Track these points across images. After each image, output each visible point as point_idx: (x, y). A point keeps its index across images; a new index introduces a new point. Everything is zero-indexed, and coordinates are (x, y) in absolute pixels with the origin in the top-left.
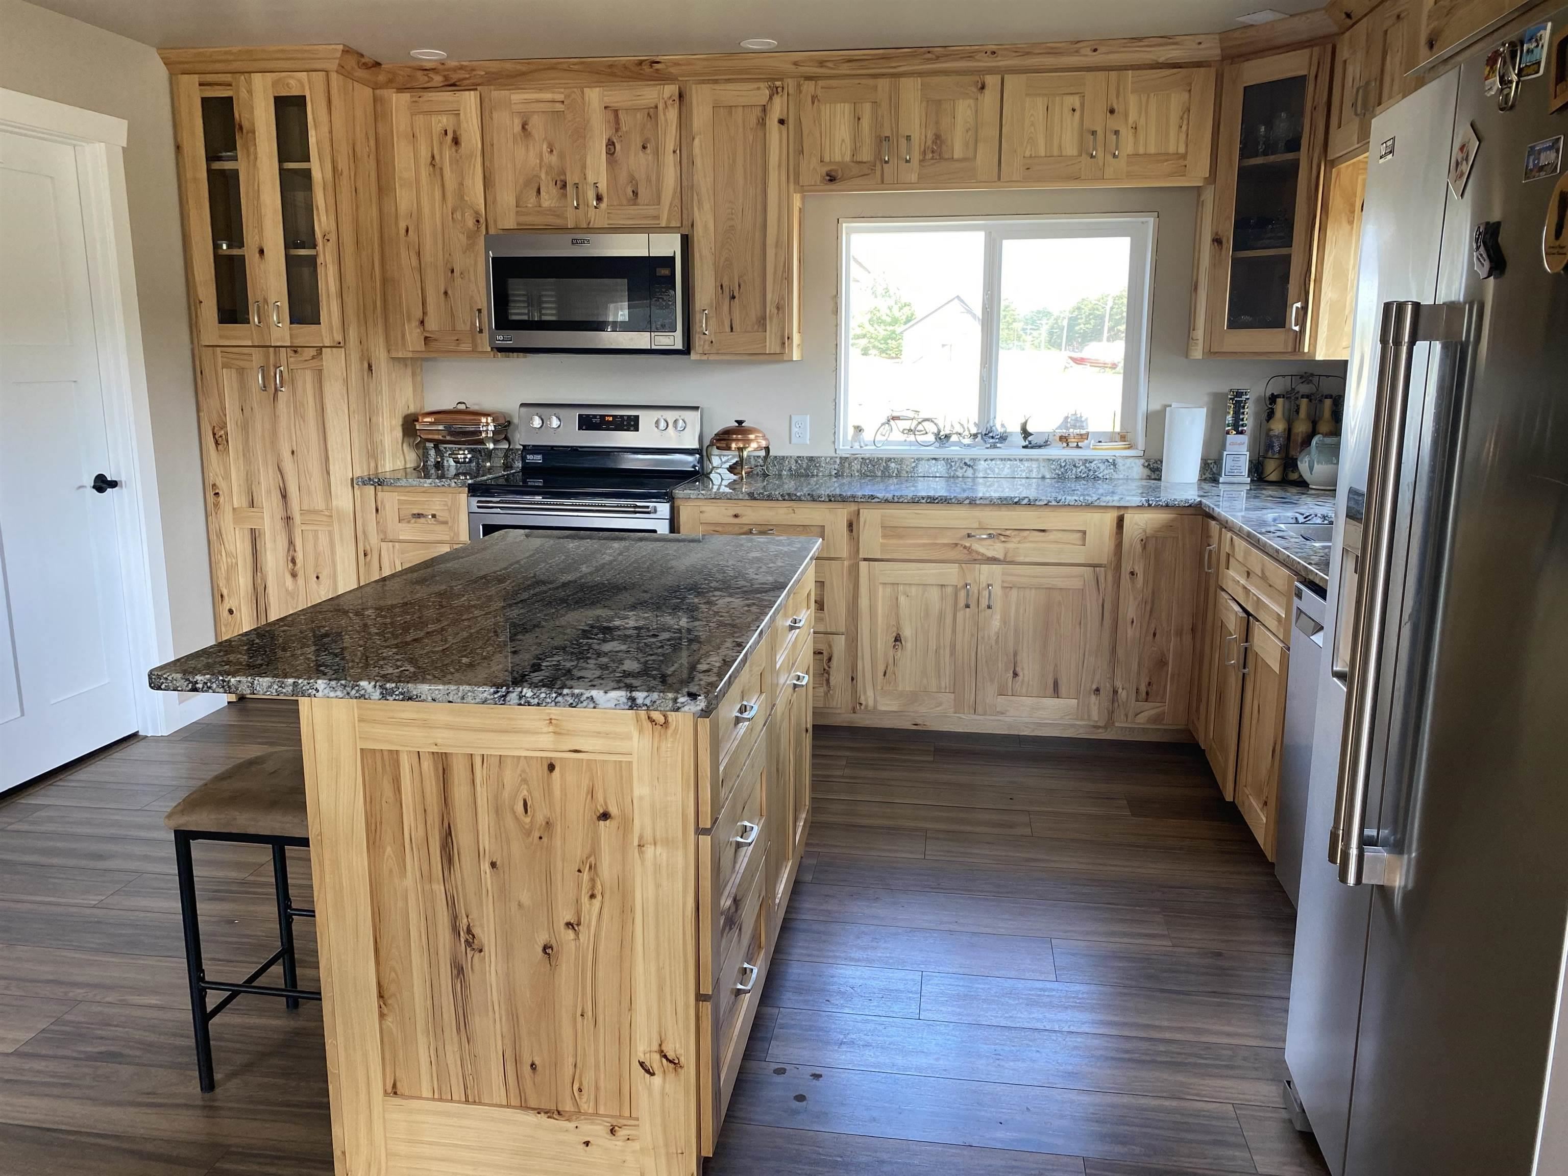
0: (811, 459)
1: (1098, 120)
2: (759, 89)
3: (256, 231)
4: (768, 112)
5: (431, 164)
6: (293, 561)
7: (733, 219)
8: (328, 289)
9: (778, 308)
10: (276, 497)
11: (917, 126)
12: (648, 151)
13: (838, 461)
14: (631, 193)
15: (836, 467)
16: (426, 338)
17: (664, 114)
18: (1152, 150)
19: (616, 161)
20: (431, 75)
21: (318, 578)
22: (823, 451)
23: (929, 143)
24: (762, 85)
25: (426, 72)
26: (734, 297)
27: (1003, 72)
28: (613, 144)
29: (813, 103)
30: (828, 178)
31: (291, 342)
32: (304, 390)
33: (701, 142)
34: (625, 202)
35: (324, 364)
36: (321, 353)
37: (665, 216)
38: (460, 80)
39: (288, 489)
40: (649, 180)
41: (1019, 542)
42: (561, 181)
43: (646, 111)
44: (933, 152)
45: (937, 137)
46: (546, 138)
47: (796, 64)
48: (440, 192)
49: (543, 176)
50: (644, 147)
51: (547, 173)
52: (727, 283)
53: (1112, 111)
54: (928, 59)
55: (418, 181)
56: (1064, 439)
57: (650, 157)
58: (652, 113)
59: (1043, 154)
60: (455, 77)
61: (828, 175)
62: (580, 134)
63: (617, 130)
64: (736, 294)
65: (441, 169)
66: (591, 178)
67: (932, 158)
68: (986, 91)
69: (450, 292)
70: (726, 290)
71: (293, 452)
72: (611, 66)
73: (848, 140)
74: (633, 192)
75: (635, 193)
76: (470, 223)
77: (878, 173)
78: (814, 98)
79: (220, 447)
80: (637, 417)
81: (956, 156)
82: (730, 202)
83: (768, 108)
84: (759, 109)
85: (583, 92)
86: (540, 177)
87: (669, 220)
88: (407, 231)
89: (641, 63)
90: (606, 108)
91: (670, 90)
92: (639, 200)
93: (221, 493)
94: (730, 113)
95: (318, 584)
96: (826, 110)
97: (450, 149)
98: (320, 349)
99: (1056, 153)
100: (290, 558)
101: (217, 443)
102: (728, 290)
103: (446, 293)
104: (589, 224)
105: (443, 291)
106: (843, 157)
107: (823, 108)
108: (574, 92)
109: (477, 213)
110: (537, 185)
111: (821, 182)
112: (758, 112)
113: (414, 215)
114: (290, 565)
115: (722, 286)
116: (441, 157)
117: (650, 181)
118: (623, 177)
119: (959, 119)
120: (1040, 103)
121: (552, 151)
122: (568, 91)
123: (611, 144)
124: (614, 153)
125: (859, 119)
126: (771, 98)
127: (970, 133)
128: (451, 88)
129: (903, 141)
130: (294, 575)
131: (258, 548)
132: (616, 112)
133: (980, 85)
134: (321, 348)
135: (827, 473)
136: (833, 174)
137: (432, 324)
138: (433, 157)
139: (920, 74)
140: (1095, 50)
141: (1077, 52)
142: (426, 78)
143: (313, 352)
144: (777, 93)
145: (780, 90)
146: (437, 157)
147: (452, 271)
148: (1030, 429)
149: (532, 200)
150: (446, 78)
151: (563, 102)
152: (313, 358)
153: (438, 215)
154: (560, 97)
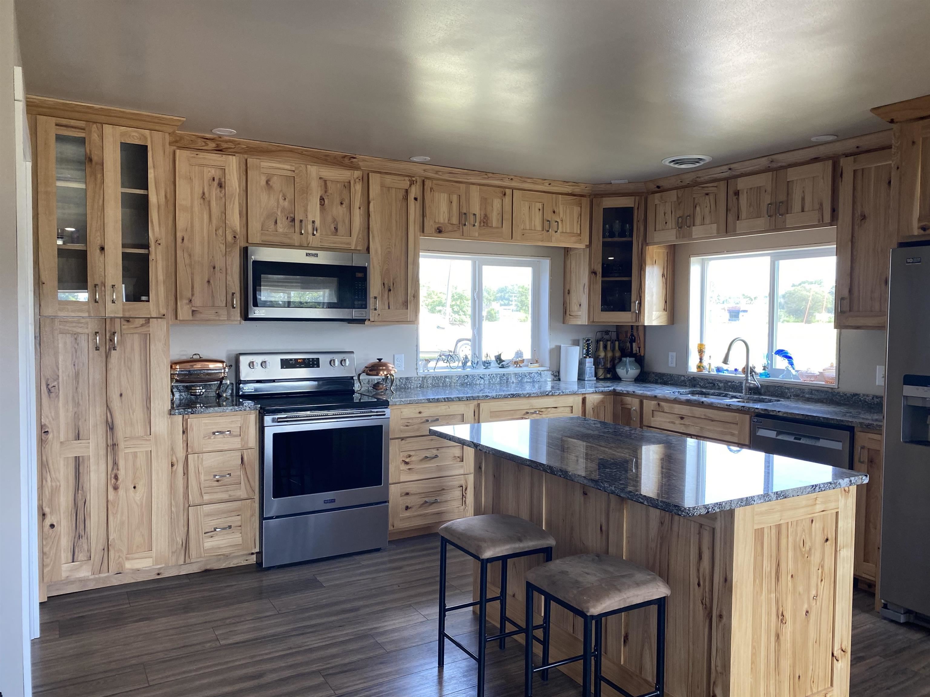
0: (407, 379)
1: (549, 215)
2: (404, 180)
3: (99, 234)
4: (409, 193)
5: (202, 197)
6: (116, 478)
7: (390, 248)
8: (157, 278)
9: (414, 297)
10: (101, 429)
11: (478, 209)
12: (344, 206)
13: (421, 379)
14: (334, 229)
15: (420, 382)
16: (193, 311)
17: (354, 186)
18: (568, 231)
19: (325, 210)
20: (208, 142)
21: (135, 487)
22: (411, 374)
23: (482, 218)
24: (407, 178)
25: (205, 140)
26: (390, 290)
27: (513, 189)
28: (323, 199)
29: (431, 191)
30: (438, 231)
31: (123, 315)
32: (132, 349)
33: (374, 204)
34: (330, 234)
35: (151, 330)
36: (149, 322)
37: (354, 243)
38: (227, 148)
39: (115, 423)
40: (344, 221)
41: (547, 414)
42: (291, 217)
43: (343, 183)
44: (484, 223)
45: (486, 216)
46: (281, 191)
47: (424, 170)
48: (208, 216)
49: (279, 214)
50: (342, 204)
51: (282, 212)
52: (387, 282)
53: (554, 212)
54: (485, 178)
55: (192, 207)
56: (516, 363)
57: (345, 209)
58: (347, 186)
59: (528, 228)
60: (225, 145)
61: (438, 229)
62: (306, 191)
63: (326, 192)
64: (391, 288)
65: (209, 202)
66: (310, 218)
67: (484, 226)
68: (506, 197)
69: (211, 281)
70: (386, 286)
71: (121, 395)
72: (327, 156)
73: (446, 213)
74: (335, 228)
75: (336, 229)
76: (230, 238)
77: (461, 230)
78: (431, 189)
79: (53, 395)
80: (318, 359)
81: (494, 226)
82: (389, 239)
83: (409, 191)
84: (404, 190)
85: (306, 168)
86: (277, 214)
87: (356, 245)
88: (183, 240)
89: (344, 157)
90: (320, 178)
91: (357, 173)
92: (338, 233)
93: (50, 430)
94: (389, 190)
95: (136, 493)
96: (436, 194)
97: (216, 189)
98: (148, 320)
99: (533, 229)
100: (113, 476)
101: (49, 391)
102: (387, 286)
103: (209, 282)
104: (308, 244)
105: (207, 280)
106: (444, 220)
107: (435, 194)
108: (300, 166)
109: (234, 232)
110: (275, 218)
111: (435, 233)
112: (403, 192)
113: (189, 229)
114: (113, 481)
115: (384, 284)
116: (210, 193)
117: (345, 223)
118: (329, 219)
119: (495, 207)
120: (527, 204)
121: (285, 199)
122: (297, 165)
123: (322, 199)
124: (324, 204)
125: (451, 202)
126: (410, 185)
127: (499, 215)
128: (220, 152)
129: (472, 217)
130: (116, 488)
131: (81, 471)
132: (325, 181)
133: (504, 193)
134: (149, 318)
135: (415, 386)
136: (440, 229)
137: (198, 302)
138: (204, 194)
139: (479, 185)
140: (550, 184)
141: (543, 184)
142: (204, 144)
143: (142, 321)
144: (414, 184)
145: (415, 182)
146: (207, 195)
147: (214, 268)
148: (503, 358)
149: (271, 227)
150: (218, 146)
151: (294, 171)
152: (142, 325)
153: (205, 231)
154: (293, 169)
